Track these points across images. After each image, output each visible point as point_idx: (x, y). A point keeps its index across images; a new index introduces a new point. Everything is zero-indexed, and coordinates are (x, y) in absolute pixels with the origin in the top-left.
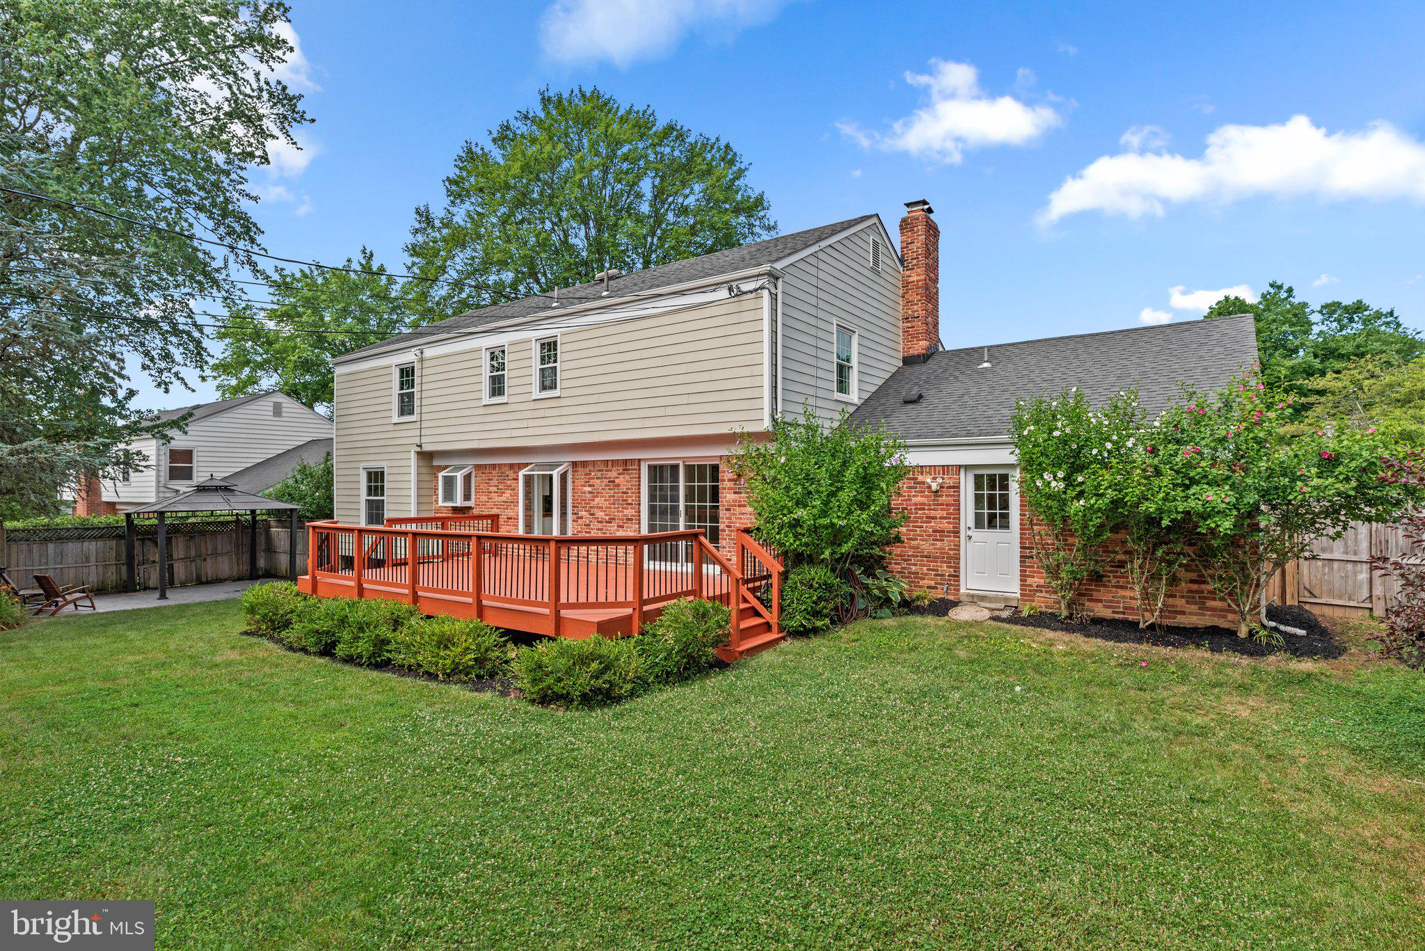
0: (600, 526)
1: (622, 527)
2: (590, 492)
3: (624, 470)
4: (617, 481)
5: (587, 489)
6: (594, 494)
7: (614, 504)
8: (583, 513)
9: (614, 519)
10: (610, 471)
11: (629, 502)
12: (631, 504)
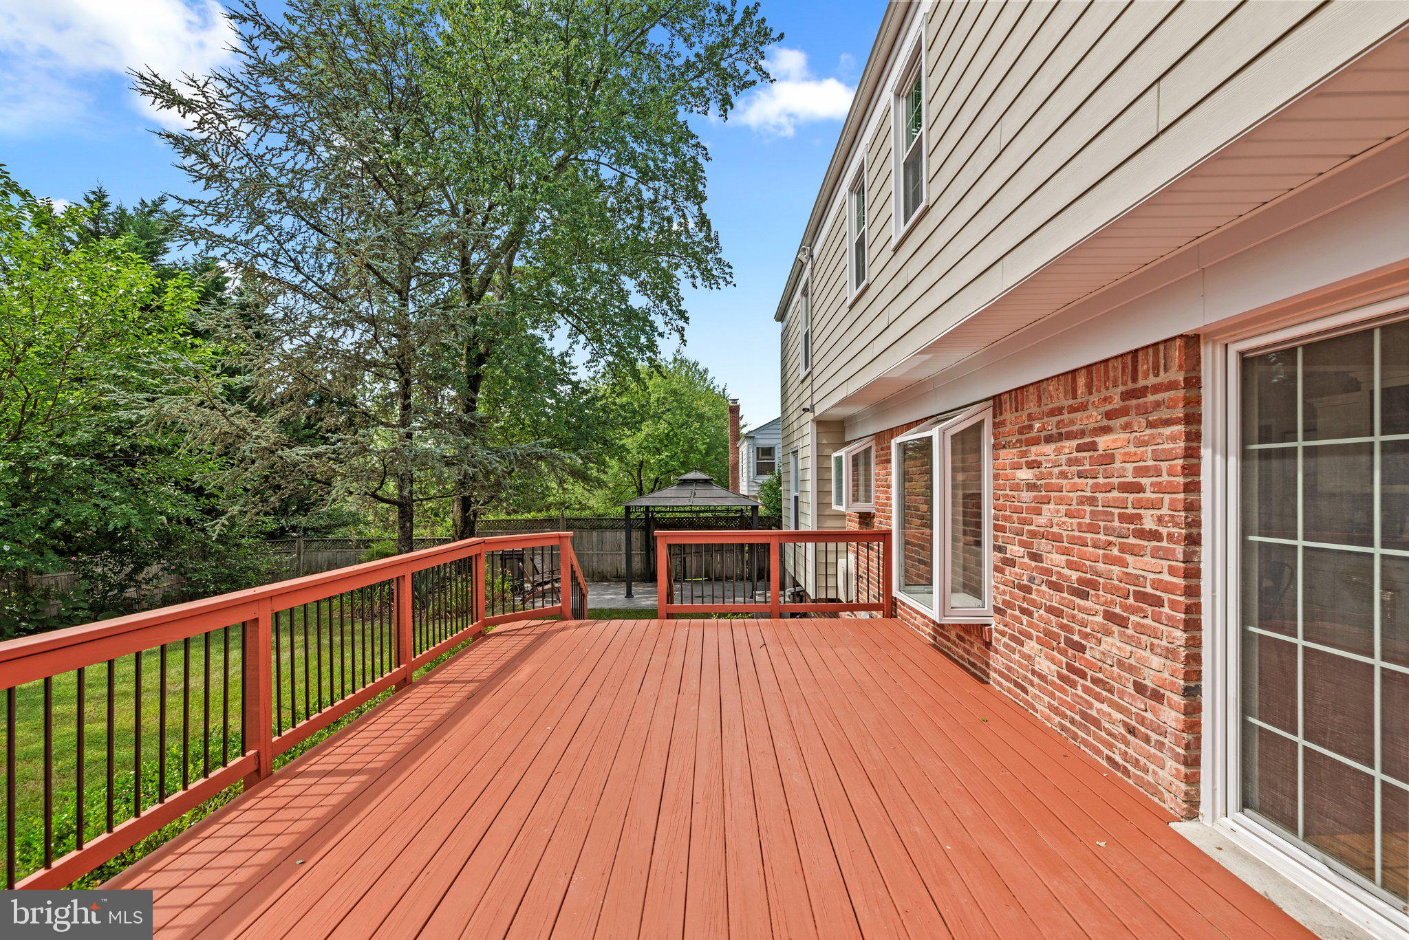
0: (1055, 599)
1: (1122, 622)
2: (1031, 487)
3: (1127, 396)
4: (1103, 442)
5: (1025, 475)
6: (1042, 492)
7: (1093, 529)
8: (1015, 550)
9: (1094, 585)
10: (1083, 407)
11: (1149, 524)
12: (1155, 536)
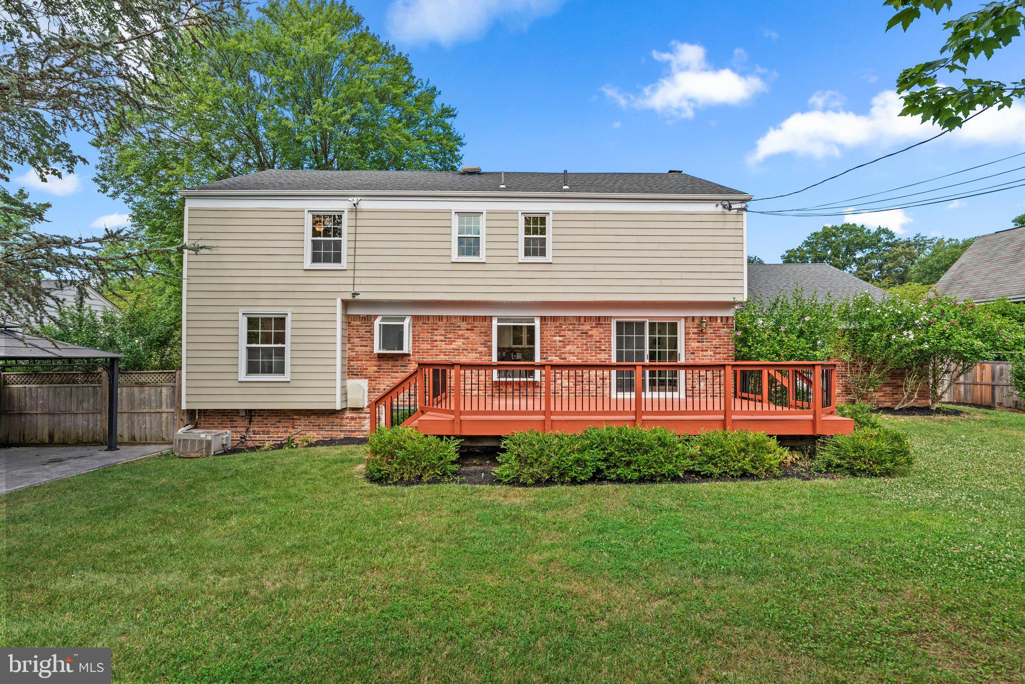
3: (596, 324)
4: (590, 332)
5: (557, 338)
7: (586, 350)
8: (553, 358)
10: (583, 324)
11: (603, 348)
12: (605, 350)
